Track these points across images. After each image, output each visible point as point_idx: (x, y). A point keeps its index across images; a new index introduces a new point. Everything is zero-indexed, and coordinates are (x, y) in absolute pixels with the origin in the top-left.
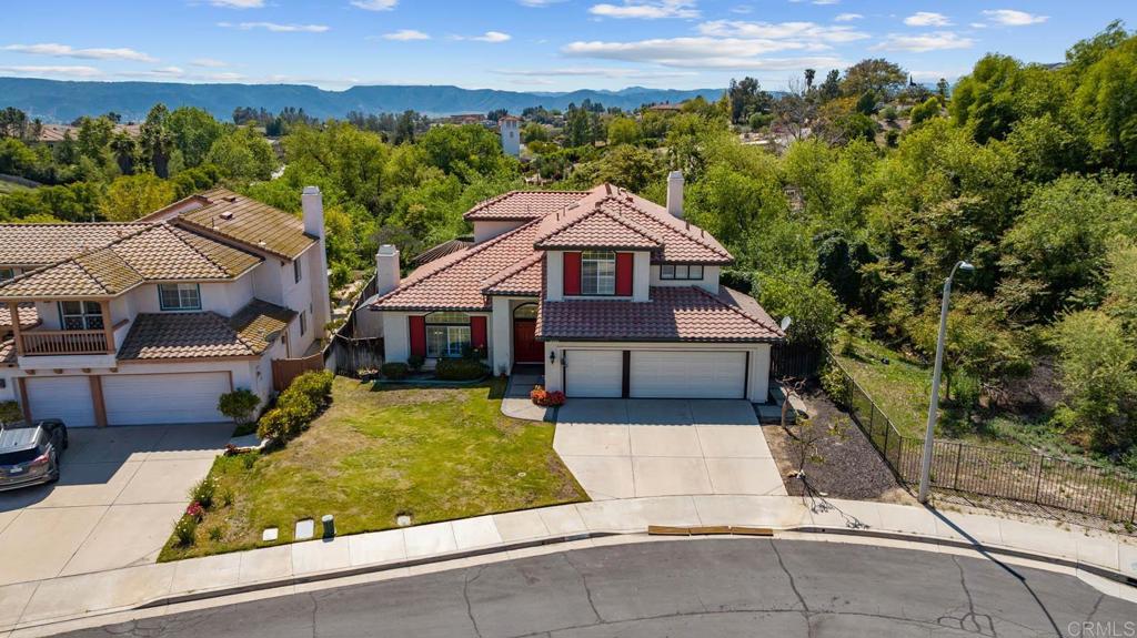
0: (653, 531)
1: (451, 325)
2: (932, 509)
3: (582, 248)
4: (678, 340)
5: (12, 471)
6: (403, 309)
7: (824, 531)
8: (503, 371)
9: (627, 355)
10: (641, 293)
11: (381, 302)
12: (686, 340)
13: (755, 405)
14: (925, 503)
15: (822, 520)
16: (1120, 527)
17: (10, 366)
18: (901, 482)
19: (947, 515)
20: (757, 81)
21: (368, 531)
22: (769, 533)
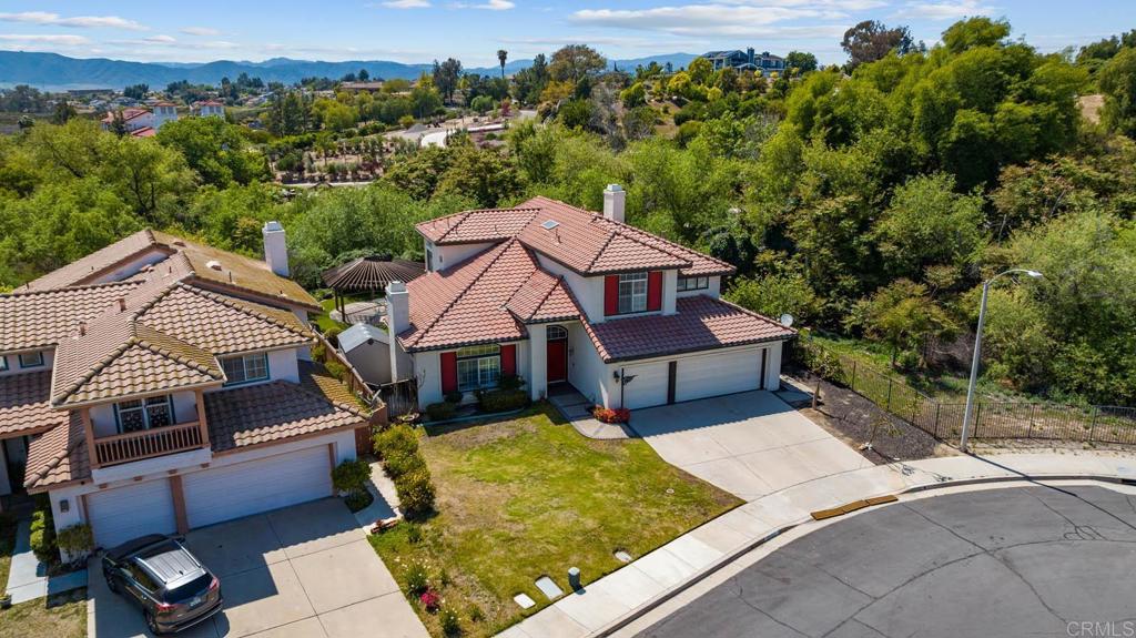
0: (817, 517)
1: (480, 356)
2: (973, 455)
3: (620, 271)
4: (720, 346)
5: (192, 604)
6: (436, 348)
7: (925, 488)
8: (542, 393)
9: (673, 366)
10: (669, 306)
11: (417, 343)
12: (727, 345)
13: (773, 392)
14: (966, 452)
15: (916, 480)
16: (1086, 445)
17: (83, 483)
18: (939, 440)
19: (985, 457)
20: (459, 62)
21: (605, 575)
22: (893, 499)
